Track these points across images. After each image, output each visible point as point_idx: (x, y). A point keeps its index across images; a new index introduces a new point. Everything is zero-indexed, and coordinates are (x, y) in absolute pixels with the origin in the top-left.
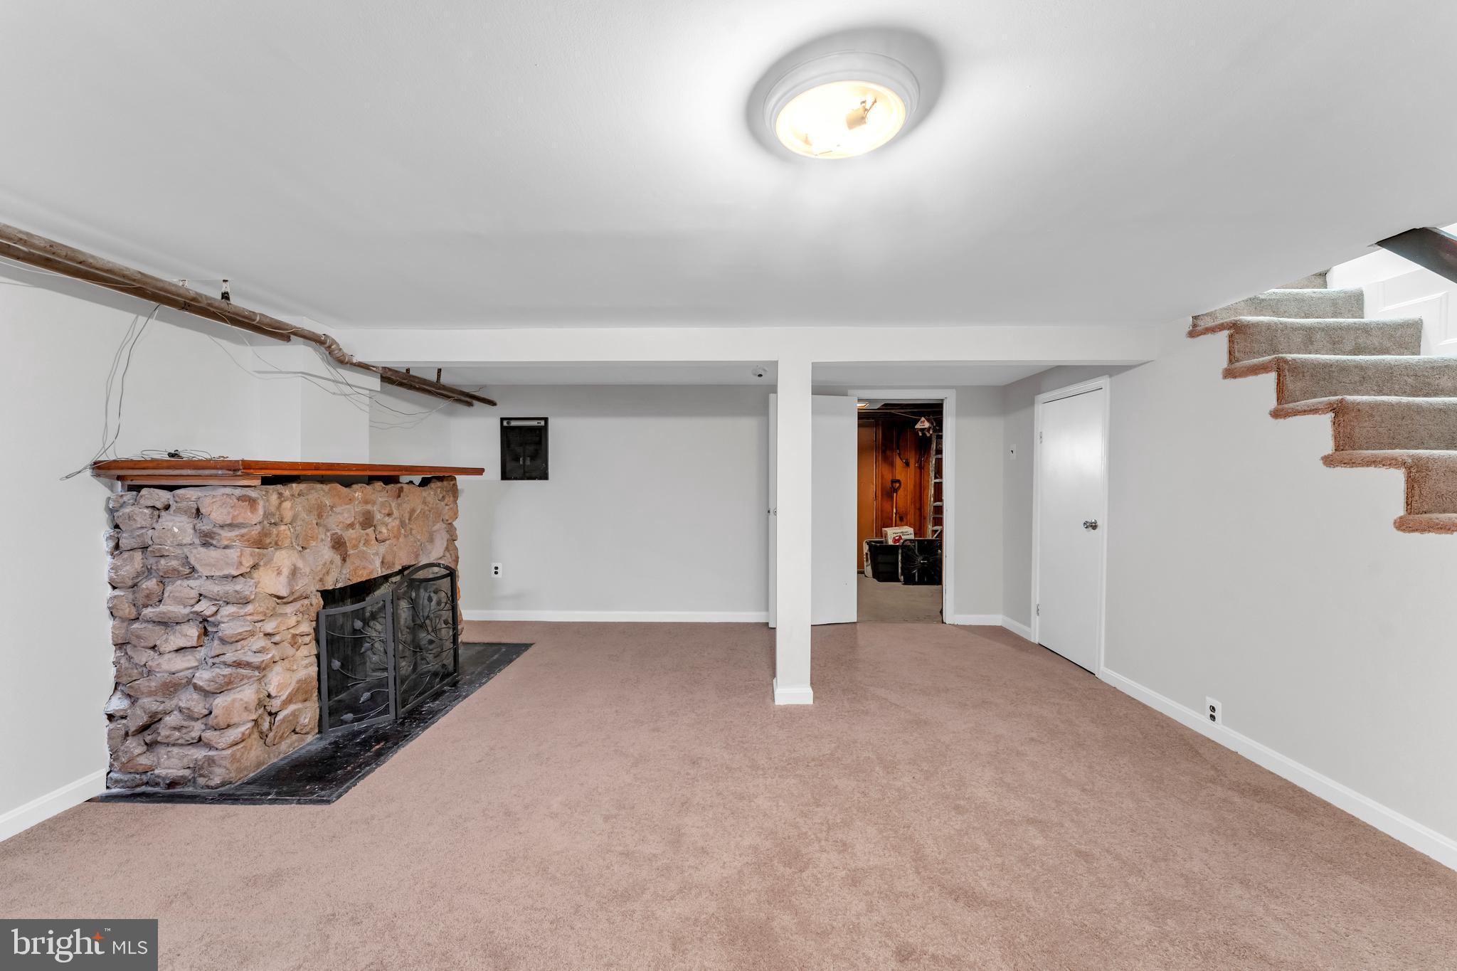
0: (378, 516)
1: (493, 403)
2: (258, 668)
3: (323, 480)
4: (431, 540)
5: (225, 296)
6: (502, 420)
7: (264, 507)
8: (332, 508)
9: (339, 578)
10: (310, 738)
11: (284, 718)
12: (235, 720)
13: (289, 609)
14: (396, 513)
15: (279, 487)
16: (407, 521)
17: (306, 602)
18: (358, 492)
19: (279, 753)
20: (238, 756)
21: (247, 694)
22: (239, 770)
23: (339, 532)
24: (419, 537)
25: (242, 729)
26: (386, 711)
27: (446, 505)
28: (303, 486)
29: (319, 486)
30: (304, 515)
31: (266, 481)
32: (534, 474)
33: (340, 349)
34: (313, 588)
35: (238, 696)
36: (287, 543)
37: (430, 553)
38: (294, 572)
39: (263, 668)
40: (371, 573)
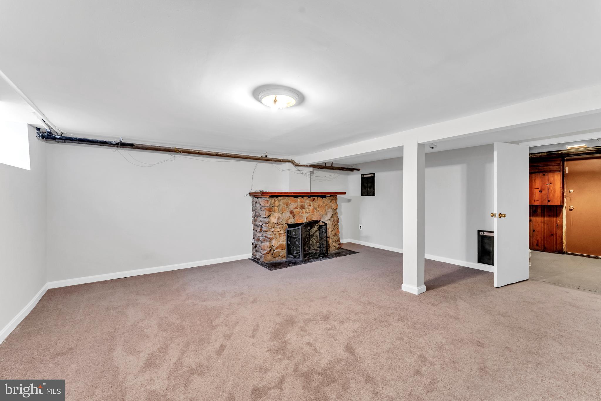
0: (306, 206)
1: (358, 170)
2: (269, 238)
3: (288, 196)
4: (326, 214)
5: (266, 156)
6: (361, 175)
7: (270, 202)
8: (291, 203)
9: (291, 221)
10: (284, 259)
11: (276, 252)
12: (265, 249)
13: (278, 227)
14: (312, 205)
15: (275, 198)
16: (317, 208)
17: (282, 226)
18: (299, 199)
19: (276, 260)
20: (266, 257)
21: (267, 244)
22: (266, 260)
23: (292, 209)
24: (321, 213)
25: (266, 251)
26: (299, 258)
27: (332, 204)
28: (282, 198)
29: (287, 198)
30: (282, 205)
31: (271, 196)
32: (370, 194)
33: (295, 162)
34: (284, 222)
35: (266, 244)
36: (277, 211)
37: (325, 218)
38: (279, 218)
39: (271, 239)
40: (302, 221)
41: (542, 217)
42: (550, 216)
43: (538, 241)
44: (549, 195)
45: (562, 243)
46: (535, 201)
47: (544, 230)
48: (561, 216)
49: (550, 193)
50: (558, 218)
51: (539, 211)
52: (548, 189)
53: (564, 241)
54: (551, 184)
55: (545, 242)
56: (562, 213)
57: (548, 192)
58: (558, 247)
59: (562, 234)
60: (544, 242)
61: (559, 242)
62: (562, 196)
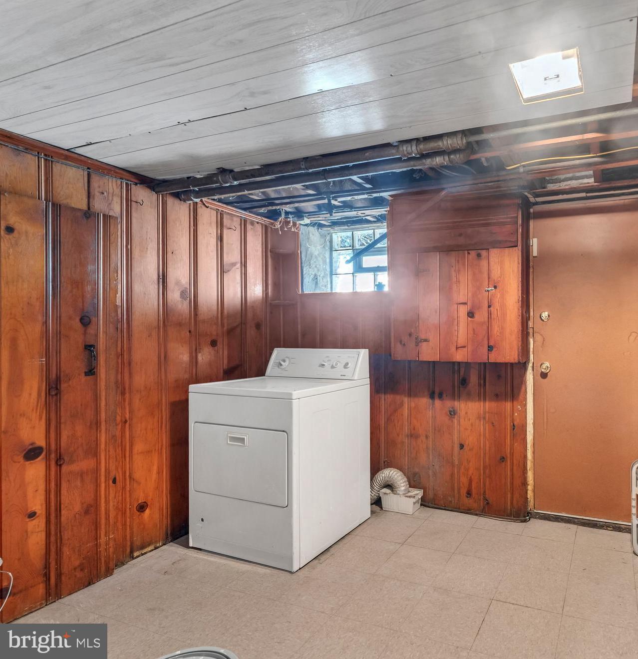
41: (479, 400)
42: (497, 397)
43: (471, 481)
44: (491, 326)
45: (525, 484)
46: (457, 348)
47: (485, 443)
48: (521, 397)
49: (494, 319)
50: (515, 403)
51: (474, 379)
52: (489, 306)
53: (530, 475)
54: (495, 287)
55: (487, 483)
56: (523, 386)
57: (490, 314)
58: (515, 499)
59: (525, 457)
60: (485, 485)
61: (518, 482)
62: (523, 331)
